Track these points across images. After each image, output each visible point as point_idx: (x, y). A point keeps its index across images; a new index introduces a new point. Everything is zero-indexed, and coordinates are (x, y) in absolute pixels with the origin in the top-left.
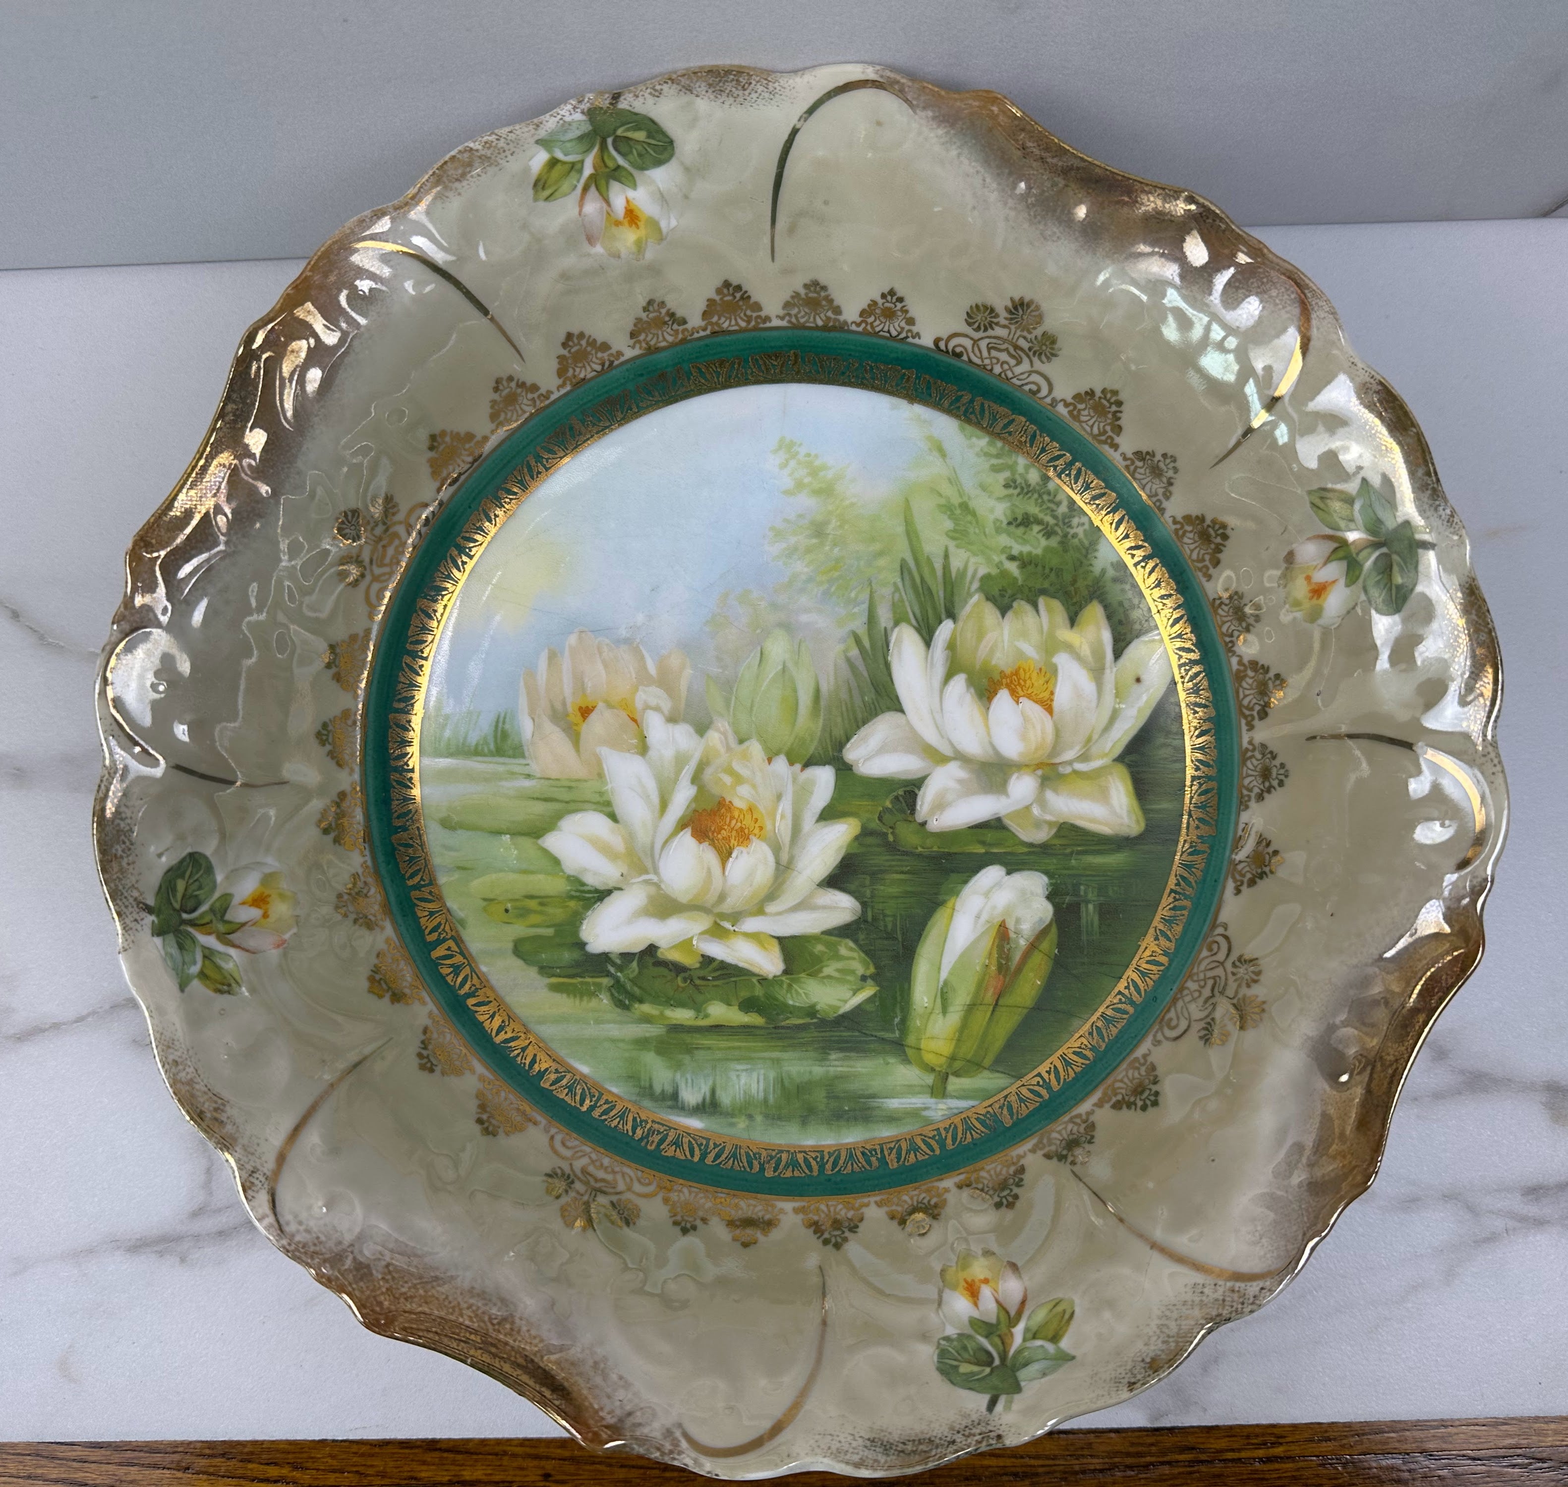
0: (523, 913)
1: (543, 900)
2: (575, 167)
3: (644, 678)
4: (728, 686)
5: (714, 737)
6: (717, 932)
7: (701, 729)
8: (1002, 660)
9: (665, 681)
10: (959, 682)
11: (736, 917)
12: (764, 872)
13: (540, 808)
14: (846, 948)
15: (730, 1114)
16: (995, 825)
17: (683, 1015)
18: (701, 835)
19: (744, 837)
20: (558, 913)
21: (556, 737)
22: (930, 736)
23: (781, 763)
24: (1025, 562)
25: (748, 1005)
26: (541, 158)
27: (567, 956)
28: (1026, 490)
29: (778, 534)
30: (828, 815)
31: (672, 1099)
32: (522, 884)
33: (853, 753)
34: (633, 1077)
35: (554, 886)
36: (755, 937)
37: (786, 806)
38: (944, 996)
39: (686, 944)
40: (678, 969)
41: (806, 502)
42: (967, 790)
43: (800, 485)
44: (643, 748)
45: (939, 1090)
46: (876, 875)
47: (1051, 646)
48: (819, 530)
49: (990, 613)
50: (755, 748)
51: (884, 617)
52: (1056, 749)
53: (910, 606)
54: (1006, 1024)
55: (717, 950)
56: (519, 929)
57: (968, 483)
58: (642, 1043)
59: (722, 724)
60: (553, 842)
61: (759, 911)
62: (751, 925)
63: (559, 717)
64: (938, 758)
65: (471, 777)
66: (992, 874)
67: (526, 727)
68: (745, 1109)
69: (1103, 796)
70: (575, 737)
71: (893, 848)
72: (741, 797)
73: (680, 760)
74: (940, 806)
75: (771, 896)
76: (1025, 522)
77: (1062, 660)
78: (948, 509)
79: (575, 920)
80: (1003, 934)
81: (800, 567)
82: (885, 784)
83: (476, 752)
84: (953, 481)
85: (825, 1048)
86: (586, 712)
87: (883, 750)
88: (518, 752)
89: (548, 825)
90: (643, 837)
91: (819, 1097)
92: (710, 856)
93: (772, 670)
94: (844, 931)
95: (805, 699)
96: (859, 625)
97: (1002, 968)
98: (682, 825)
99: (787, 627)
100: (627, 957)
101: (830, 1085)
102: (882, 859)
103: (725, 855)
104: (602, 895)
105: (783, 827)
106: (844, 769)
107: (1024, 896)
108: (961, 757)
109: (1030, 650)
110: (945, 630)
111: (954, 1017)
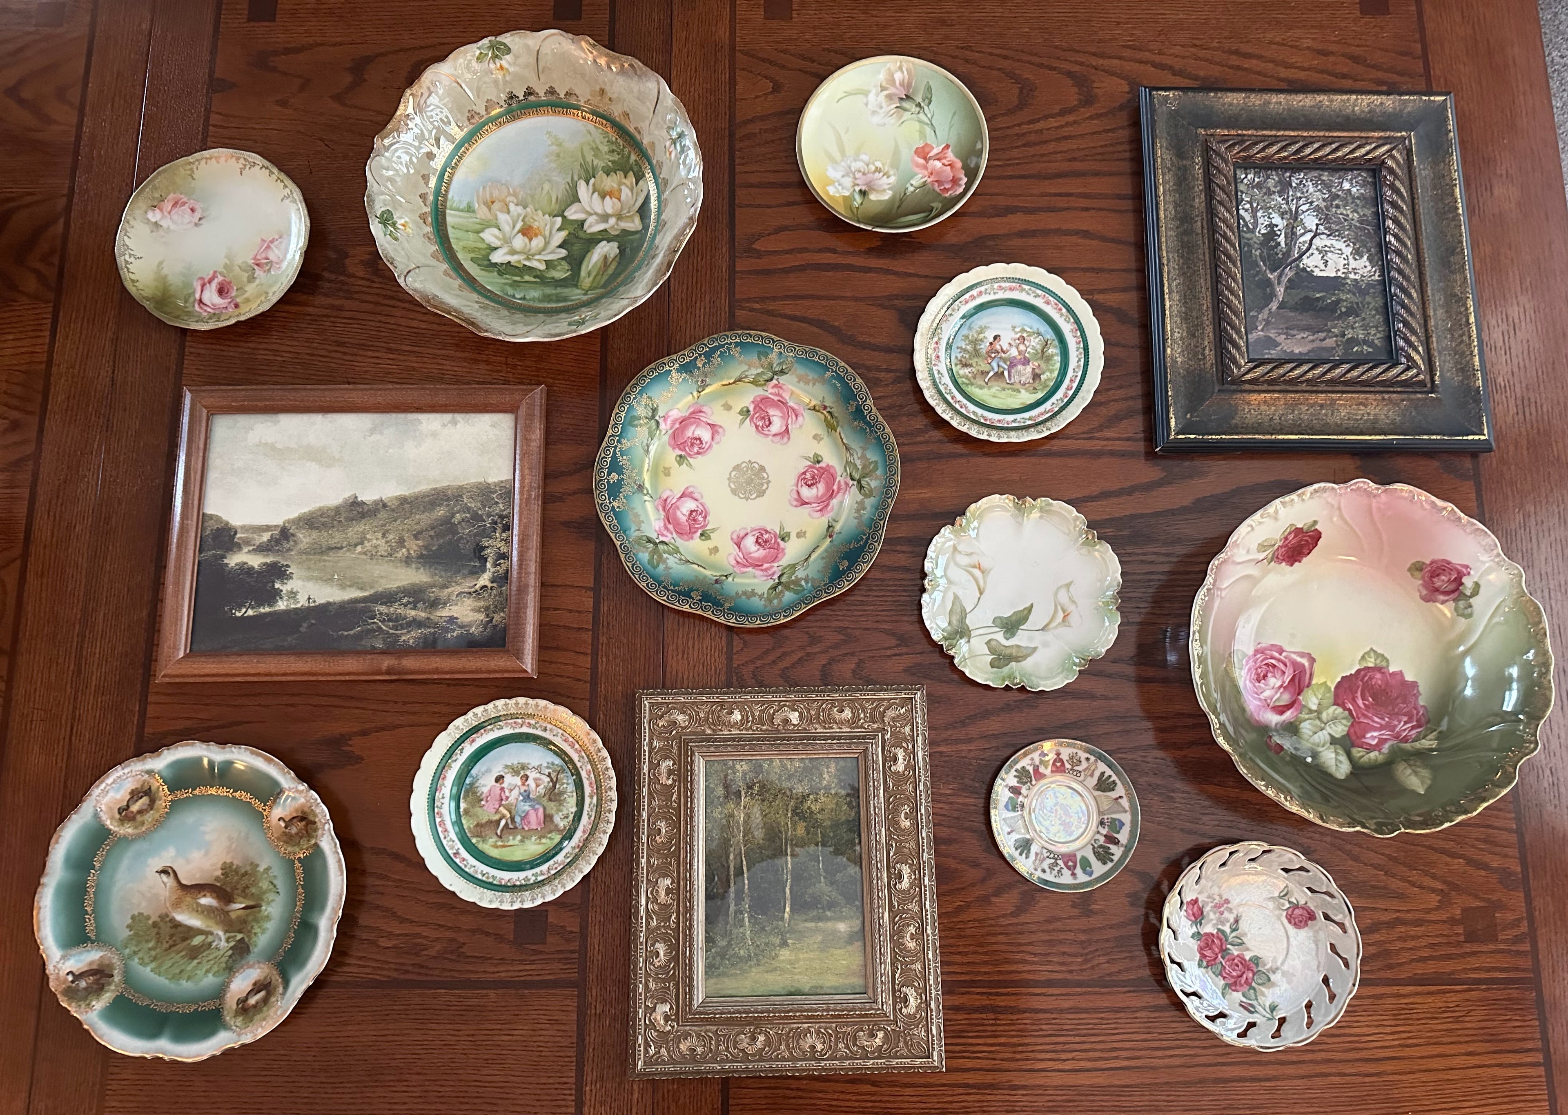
0: (474, 251)
1: (479, 249)
2: (487, 55)
3: (509, 194)
4: (533, 196)
5: (528, 209)
6: (528, 259)
7: (525, 208)
8: (607, 189)
9: (515, 195)
10: (596, 194)
11: (533, 255)
12: (542, 244)
13: (479, 226)
14: (563, 263)
15: (530, 300)
16: (605, 230)
17: (518, 279)
18: (524, 235)
19: (536, 235)
20: (483, 252)
21: (485, 209)
22: (588, 209)
23: (547, 216)
24: (613, 162)
25: (535, 277)
26: (478, 52)
27: (486, 263)
28: (612, 143)
29: (547, 156)
30: (559, 230)
31: (514, 296)
32: (474, 245)
33: (566, 214)
34: (502, 291)
35: (483, 246)
36: (539, 260)
37: (548, 227)
38: (589, 274)
39: (519, 262)
40: (516, 267)
41: (554, 148)
42: (597, 222)
43: (553, 144)
44: (509, 212)
45: (585, 294)
46: (572, 244)
47: (620, 184)
48: (558, 155)
49: (605, 176)
50: (540, 213)
51: (576, 178)
52: (621, 210)
53: (583, 174)
54: (605, 278)
55: (527, 263)
56: (473, 255)
57: (598, 143)
58: (506, 284)
59: (531, 206)
60: (481, 235)
61: (540, 254)
62: (537, 257)
63: (485, 204)
64: (591, 214)
65: (460, 217)
66: (604, 243)
67: (476, 205)
68: (533, 299)
69: (633, 222)
70: (490, 209)
71: (577, 237)
72: (535, 225)
73: (519, 215)
74: (590, 226)
75: (543, 250)
76: (613, 151)
77: (623, 187)
78: (592, 149)
79: (489, 254)
80: (606, 257)
81: (553, 165)
82: (576, 221)
83: (462, 211)
84: (594, 141)
85: (556, 287)
86: (493, 202)
87: (575, 212)
88: (474, 212)
89: (482, 231)
90: (508, 235)
91: (554, 298)
92: (527, 240)
93: (545, 192)
94: (563, 259)
95: (554, 199)
96: (569, 180)
97: (605, 265)
98: (519, 232)
99: (549, 181)
100: (502, 264)
101: (557, 295)
102: (574, 240)
103: (530, 240)
104: (496, 249)
105: (547, 233)
106: (564, 217)
107: (612, 248)
108: (596, 214)
109: (615, 185)
110: (592, 181)
111: (591, 278)
